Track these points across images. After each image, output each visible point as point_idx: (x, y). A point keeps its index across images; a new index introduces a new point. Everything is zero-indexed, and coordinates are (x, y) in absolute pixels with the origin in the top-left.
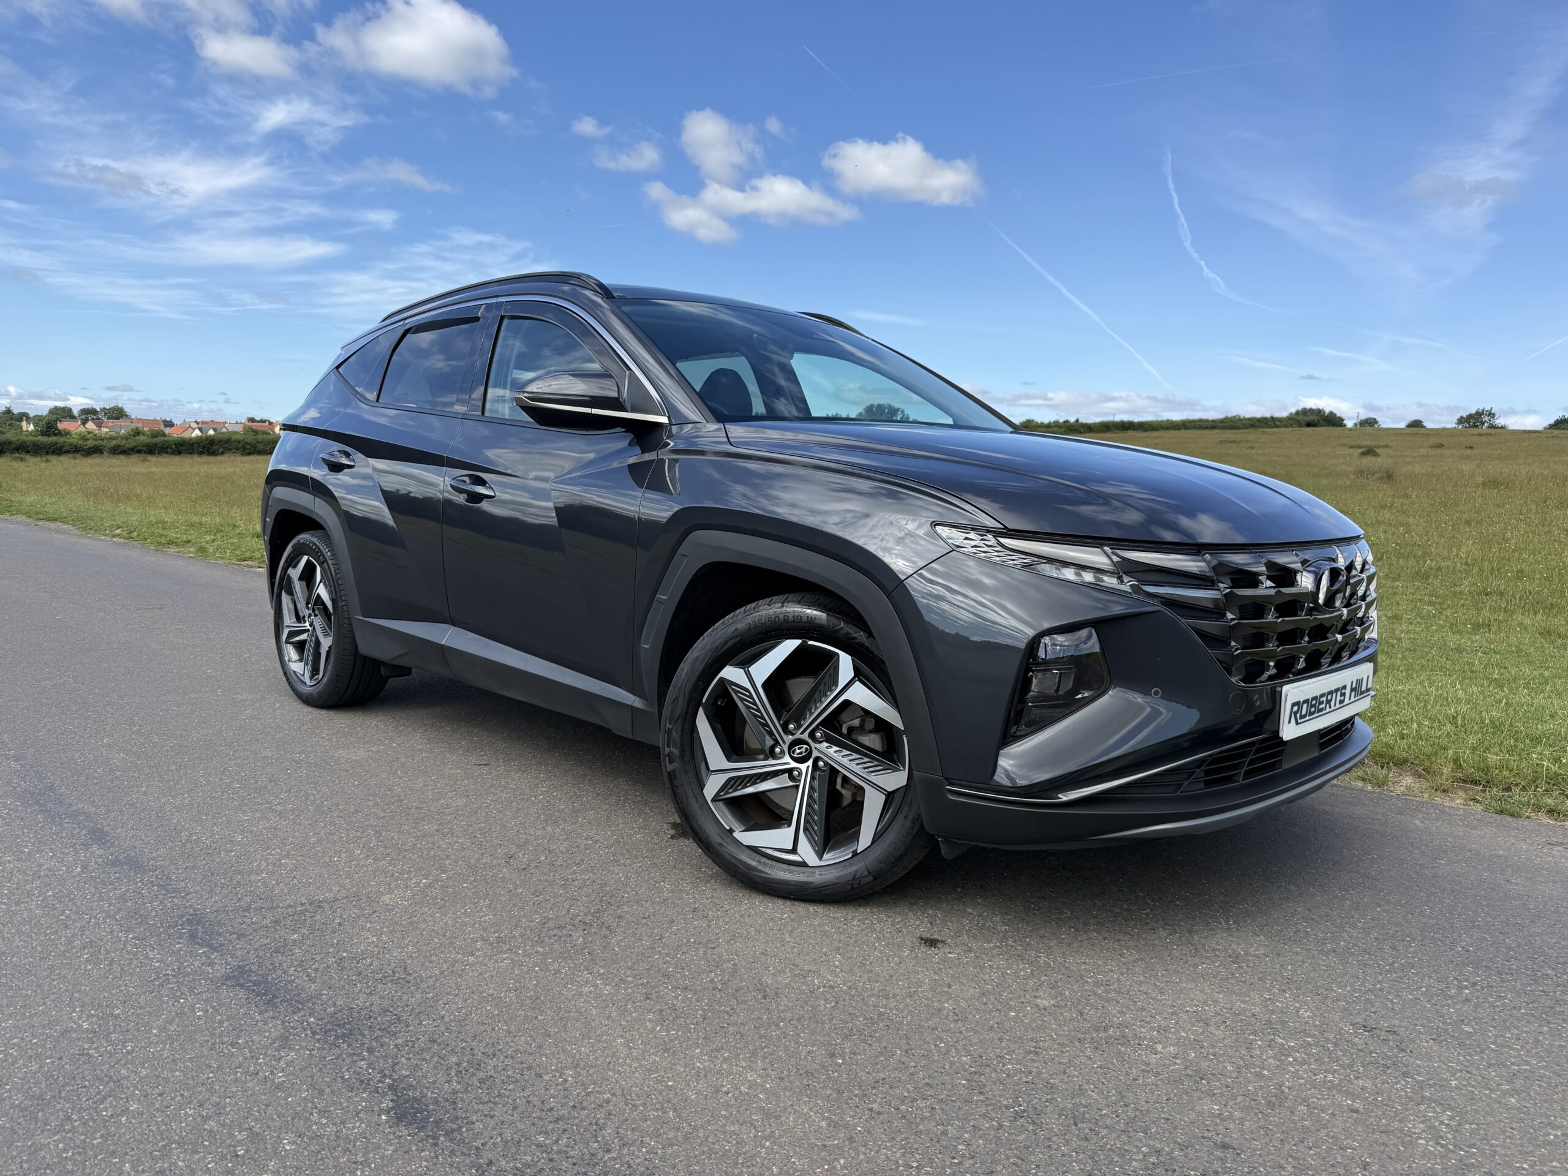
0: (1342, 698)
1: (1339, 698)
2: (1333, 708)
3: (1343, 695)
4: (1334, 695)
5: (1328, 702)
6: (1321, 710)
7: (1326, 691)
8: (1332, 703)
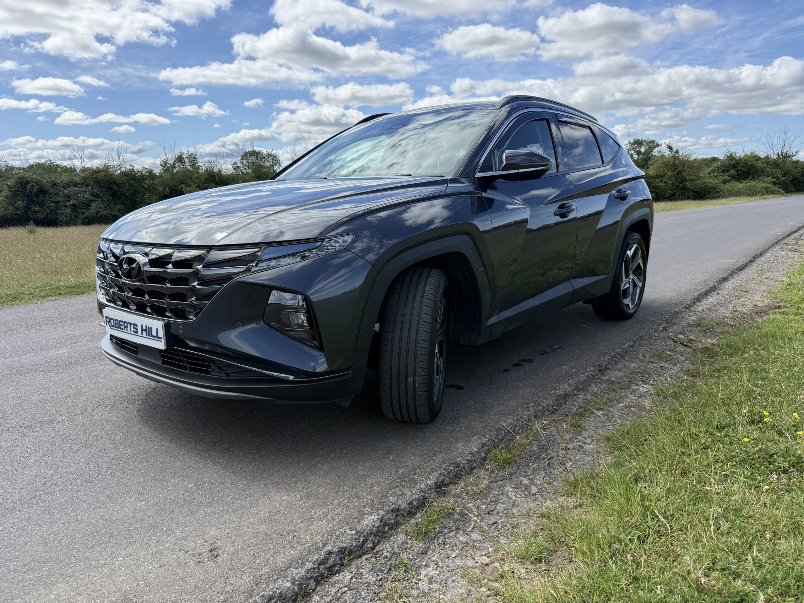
0: (135, 330)
1: (132, 329)
2: (129, 332)
3: (137, 329)
4: (129, 325)
5: (127, 327)
6: (122, 329)
7: (123, 320)
8: (129, 329)
